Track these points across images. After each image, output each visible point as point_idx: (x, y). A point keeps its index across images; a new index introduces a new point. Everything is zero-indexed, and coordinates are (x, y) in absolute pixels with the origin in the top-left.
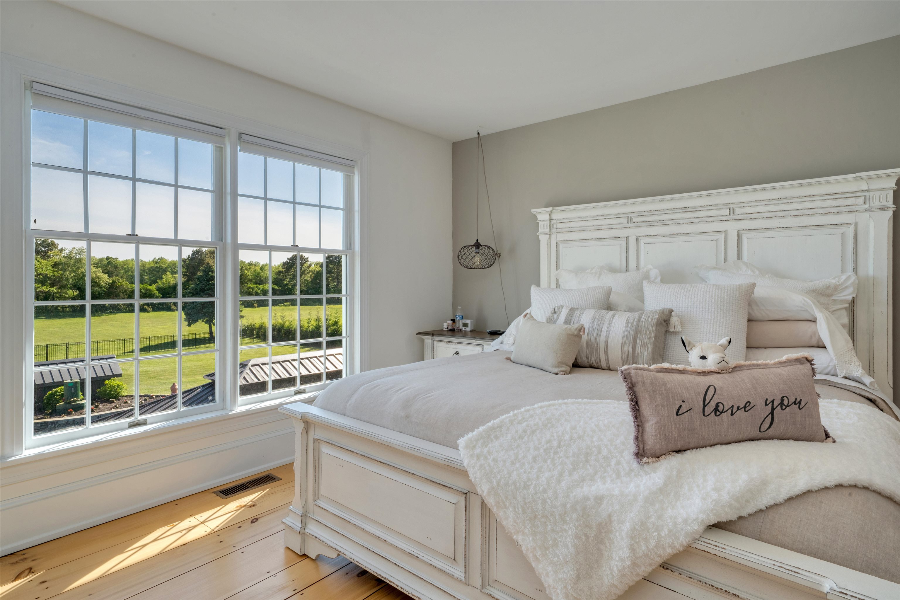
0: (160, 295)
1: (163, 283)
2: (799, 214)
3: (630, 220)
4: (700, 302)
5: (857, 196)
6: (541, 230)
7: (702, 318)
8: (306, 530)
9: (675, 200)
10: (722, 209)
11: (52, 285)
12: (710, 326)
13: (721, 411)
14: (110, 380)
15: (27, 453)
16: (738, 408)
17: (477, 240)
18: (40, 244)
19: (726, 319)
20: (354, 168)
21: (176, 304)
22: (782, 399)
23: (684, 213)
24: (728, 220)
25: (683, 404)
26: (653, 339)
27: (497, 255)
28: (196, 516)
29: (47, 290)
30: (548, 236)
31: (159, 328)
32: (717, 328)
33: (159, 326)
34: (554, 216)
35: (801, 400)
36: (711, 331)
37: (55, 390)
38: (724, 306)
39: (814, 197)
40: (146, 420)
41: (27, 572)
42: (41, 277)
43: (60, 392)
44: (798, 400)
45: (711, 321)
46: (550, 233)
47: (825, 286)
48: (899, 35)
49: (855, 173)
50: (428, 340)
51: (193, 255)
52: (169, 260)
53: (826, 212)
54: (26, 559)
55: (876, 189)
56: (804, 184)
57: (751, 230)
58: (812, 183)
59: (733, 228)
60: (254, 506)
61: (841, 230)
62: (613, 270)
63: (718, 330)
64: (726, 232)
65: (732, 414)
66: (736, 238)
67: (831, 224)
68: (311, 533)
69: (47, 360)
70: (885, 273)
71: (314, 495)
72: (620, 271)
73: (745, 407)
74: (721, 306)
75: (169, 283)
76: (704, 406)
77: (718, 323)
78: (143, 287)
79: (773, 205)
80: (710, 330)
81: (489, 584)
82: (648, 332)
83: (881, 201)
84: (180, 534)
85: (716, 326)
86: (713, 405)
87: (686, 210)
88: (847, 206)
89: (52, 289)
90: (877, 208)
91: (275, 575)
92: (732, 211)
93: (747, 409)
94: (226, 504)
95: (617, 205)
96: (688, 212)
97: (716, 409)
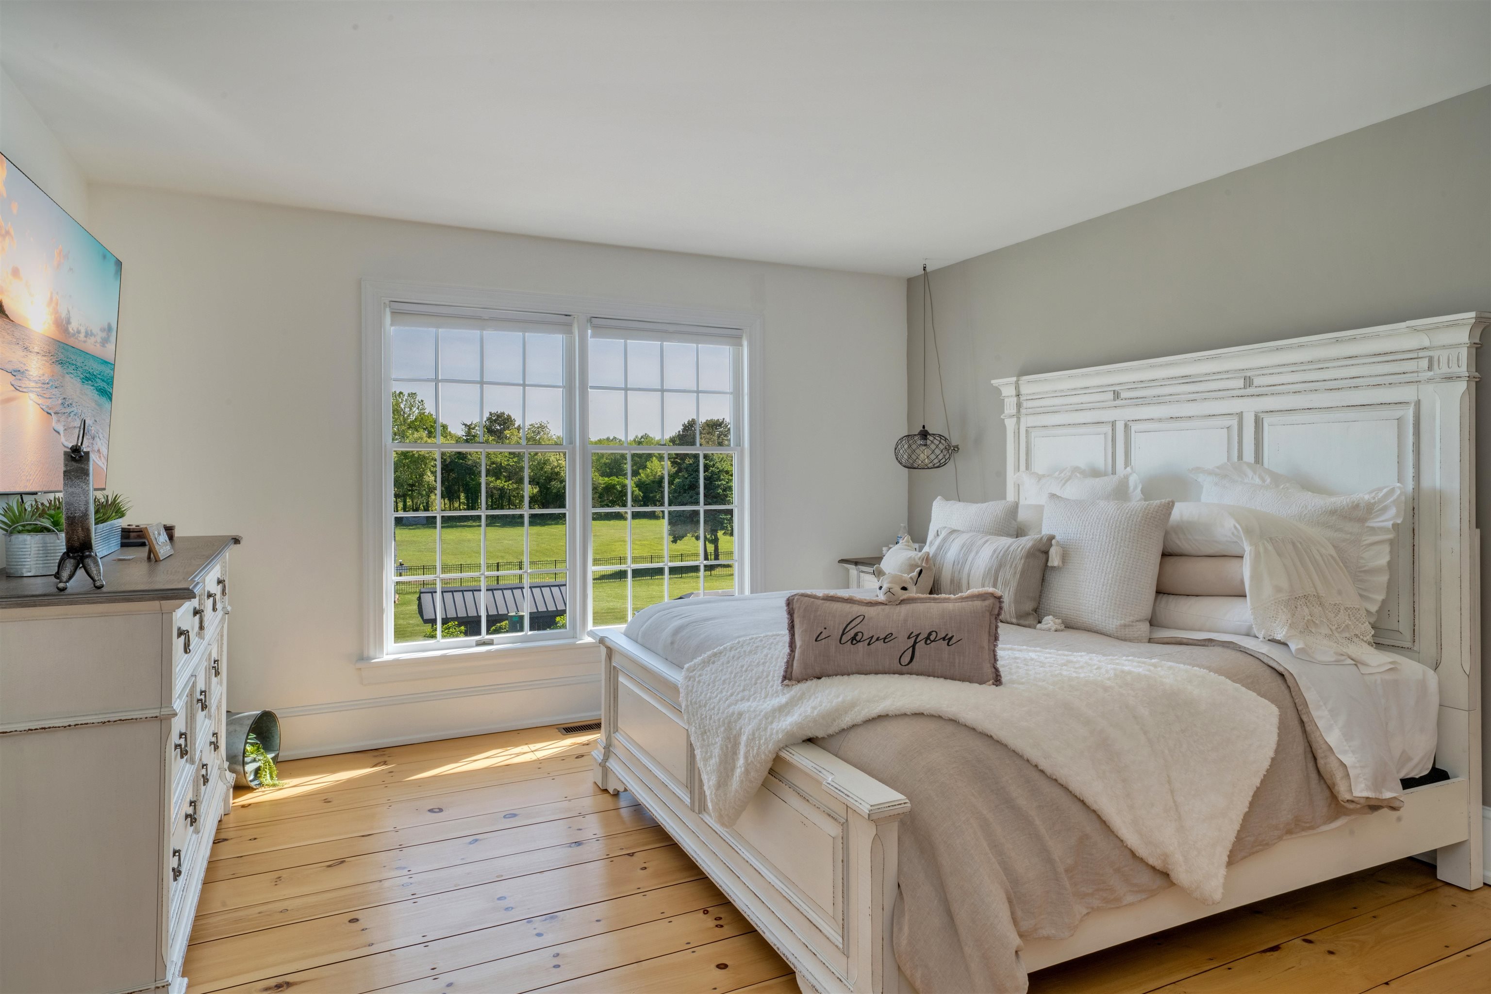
0: (641, 493)
1: (647, 476)
2: (1337, 387)
3: (1117, 395)
4: (1091, 526)
5: (1420, 356)
6: (1007, 412)
7: (1090, 550)
8: (607, 764)
9: (1171, 364)
10: (1235, 378)
11: (508, 478)
12: (1098, 560)
13: (858, 640)
14: (562, 617)
15: (386, 658)
16: (878, 639)
17: (924, 427)
18: (495, 421)
19: (1119, 552)
20: (741, 338)
21: (521, 516)
22: (930, 634)
23: (1185, 384)
24: (1242, 396)
25: (824, 631)
26: (1018, 576)
27: (952, 450)
28: (529, 746)
29: (501, 485)
30: (1015, 420)
31: (637, 544)
32: (1106, 563)
33: (637, 542)
34: (1025, 390)
35: (953, 636)
36: (1098, 567)
37: (499, 625)
38: (1118, 533)
39: (1356, 358)
40: (492, 640)
41: (382, 764)
42: (495, 466)
43: (505, 629)
44: (949, 636)
45: (1100, 554)
46: (1018, 415)
47: (1350, 505)
48: (1489, 86)
49: (1404, 321)
50: (853, 570)
51: (684, 430)
52: (656, 439)
53: (1375, 384)
54: (384, 755)
55: (1439, 347)
56: (1340, 339)
57: (1273, 411)
58: (1351, 337)
59: (1249, 407)
60: (588, 744)
61: (1399, 412)
62: (1095, 473)
63: (1105, 566)
64: (1240, 415)
65: (869, 644)
66: (1253, 424)
67: (1381, 404)
68: (611, 768)
69: (498, 583)
70: (1456, 485)
71: (614, 727)
72: (1105, 474)
73: (885, 638)
74: (1115, 532)
75: (655, 475)
76: (843, 634)
77: (1108, 557)
78: (618, 482)
79: (1302, 372)
80: (1096, 566)
81: (704, 810)
82: (1014, 566)
83: (1450, 366)
84: (509, 757)
85: (1105, 561)
86: (852, 633)
87: (1187, 380)
88: (1404, 373)
89: (506, 484)
90: (1442, 377)
91: (570, 800)
92: (1248, 382)
93: (886, 641)
94: (563, 739)
95: (1098, 374)
96: (1190, 382)
97: (854, 638)
